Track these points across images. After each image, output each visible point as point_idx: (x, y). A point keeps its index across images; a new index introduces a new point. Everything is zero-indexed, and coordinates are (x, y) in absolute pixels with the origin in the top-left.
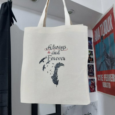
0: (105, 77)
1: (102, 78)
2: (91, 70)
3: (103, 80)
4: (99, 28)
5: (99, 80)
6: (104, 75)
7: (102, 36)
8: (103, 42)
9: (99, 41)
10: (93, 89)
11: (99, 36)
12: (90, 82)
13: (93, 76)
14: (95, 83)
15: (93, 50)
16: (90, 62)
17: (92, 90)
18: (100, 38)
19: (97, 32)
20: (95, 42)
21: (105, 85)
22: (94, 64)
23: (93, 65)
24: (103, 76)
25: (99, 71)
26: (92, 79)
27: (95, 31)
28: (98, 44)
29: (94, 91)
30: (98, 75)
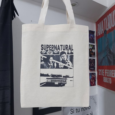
0: (106, 72)
1: (104, 72)
2: (92, 65)
3: (104, 75)
4: (102, 21)
5: (100, 74)
6: (106, 70)
7: (106, 30)
8: (106, 36)
9: (102, 35)
10: (94, 83)
11: (103, 30)
12: (91, 76)
13: (94, 70)
14: (95, 77)
15: (95, 44)
16: (92, 56)
17: (92, 84)
18: (103, 33)
19: (101, 25)
20: (98, 36)
21: (105, 80)
22: (96, 58)
23: (94, 60)
24: (104, 71)
25: (100, 65)
26: (93, 74)
27: (98, 24)
28: (100, 38)
29: (94, 85)
30: (99, 70)
